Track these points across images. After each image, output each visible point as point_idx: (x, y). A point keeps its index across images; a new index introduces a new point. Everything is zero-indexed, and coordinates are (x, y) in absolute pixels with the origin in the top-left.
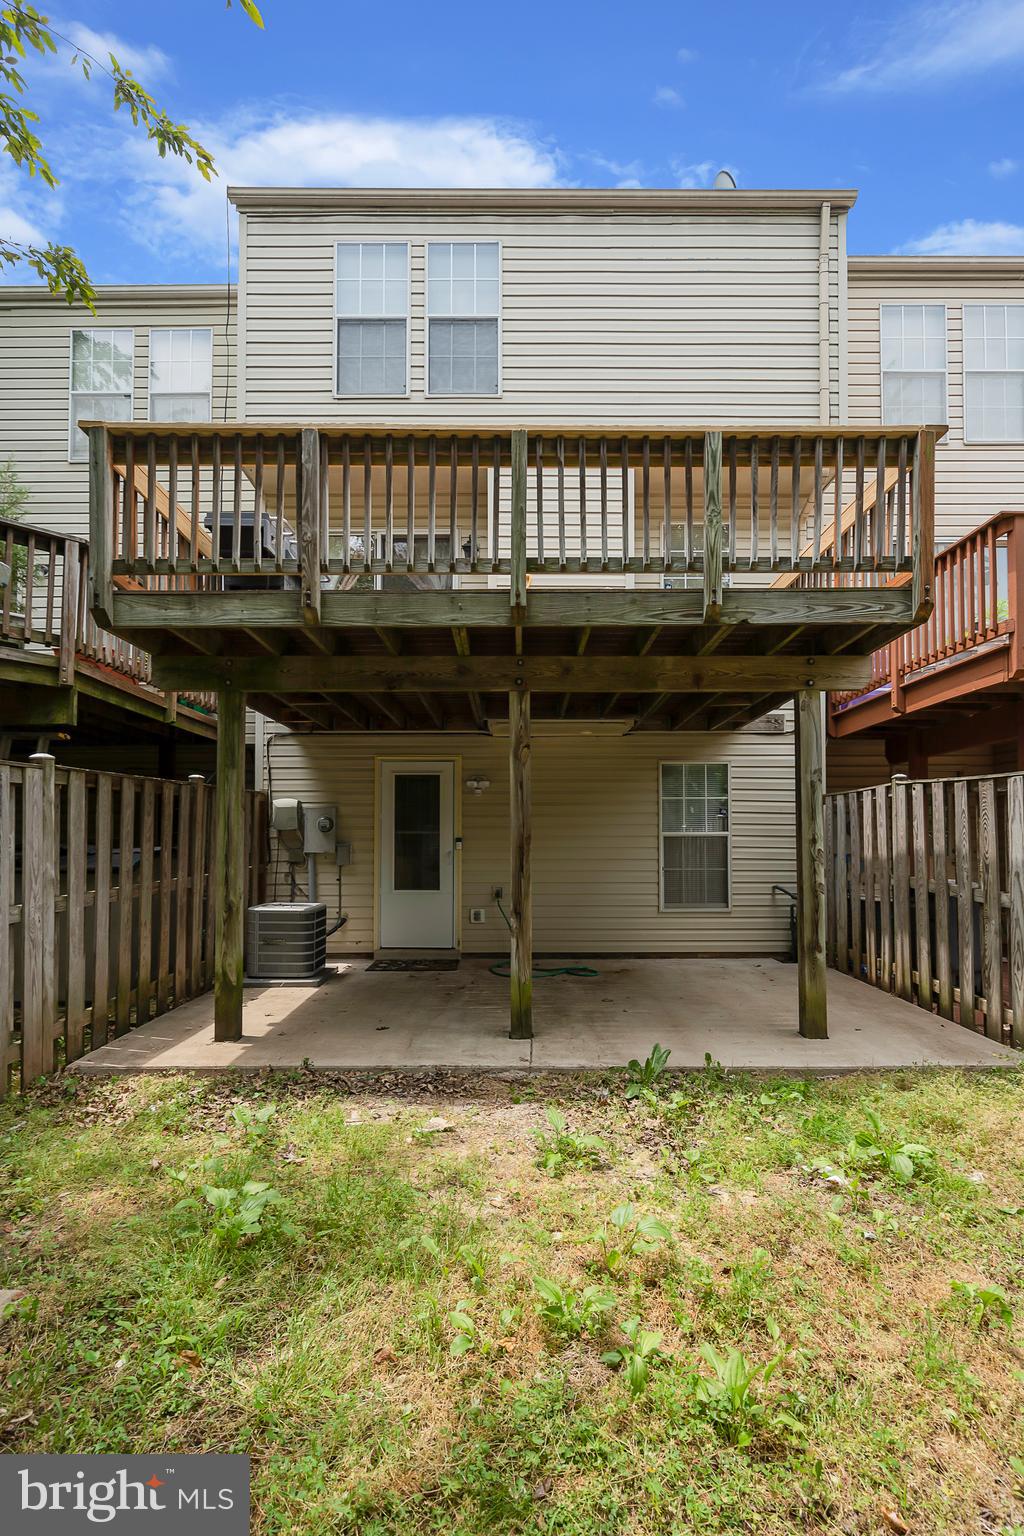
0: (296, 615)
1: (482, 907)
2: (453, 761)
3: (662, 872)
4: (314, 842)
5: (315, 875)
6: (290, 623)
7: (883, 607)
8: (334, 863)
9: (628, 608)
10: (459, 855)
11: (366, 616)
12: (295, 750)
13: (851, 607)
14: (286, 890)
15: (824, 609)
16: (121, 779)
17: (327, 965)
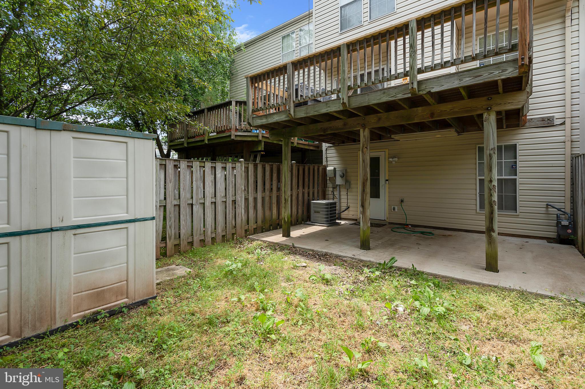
0: (288, 116)
1: (396, 206)
2: (385, 151)
3: (478, 195)
4: (339, 181)
5: (340, 192)
6: (287, 119)
7: (500, 71)
8: (345, 188)
9: (382, 96)
10: (387, 186)
11: (305, 114)
12: (334, 151)
13: (482, 75)
14: (331, 196)
15: (468, 79)
16: (265, 164)
17: (337, 221)
